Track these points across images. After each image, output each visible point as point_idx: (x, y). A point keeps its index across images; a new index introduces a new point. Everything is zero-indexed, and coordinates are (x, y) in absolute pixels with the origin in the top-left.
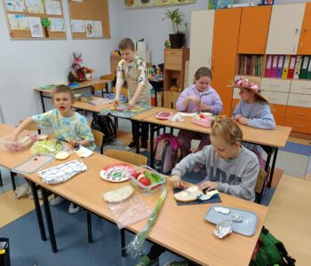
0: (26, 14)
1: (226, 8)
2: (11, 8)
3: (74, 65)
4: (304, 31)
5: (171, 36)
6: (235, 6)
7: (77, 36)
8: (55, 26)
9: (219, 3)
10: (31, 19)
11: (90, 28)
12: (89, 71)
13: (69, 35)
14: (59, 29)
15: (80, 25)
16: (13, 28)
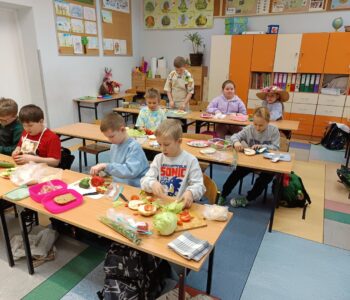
0: (72, 33)
1: (240, 34)
2: (60, 28)
3: (105, 79)
4: (302, 55)
5: (191, 55)
6: (248, 33)
7: (107, 53)
8: (92, 44)
9: (235, 30)
10: (74, 37)
11: (117, 46)
12: (117, 85)
13: (101, 53)
14: (94, 47)
15: (109, 43)
16: (62, 45)
